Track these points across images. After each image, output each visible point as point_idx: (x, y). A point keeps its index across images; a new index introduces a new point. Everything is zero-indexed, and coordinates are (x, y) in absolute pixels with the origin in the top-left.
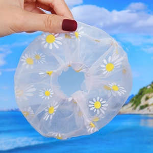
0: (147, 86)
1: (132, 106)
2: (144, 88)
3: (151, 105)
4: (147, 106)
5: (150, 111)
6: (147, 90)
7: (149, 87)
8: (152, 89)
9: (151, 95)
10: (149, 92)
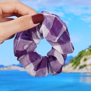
0: (85, 50)
1: (73, 66)
2: (83, 51)
3: (88, 65)
4: (85, 66)
5: (88, 70)
6: (85, 53)
7: (87, 50)
8: (89, 52)
9: (88, 57)
10: (87, 54)
